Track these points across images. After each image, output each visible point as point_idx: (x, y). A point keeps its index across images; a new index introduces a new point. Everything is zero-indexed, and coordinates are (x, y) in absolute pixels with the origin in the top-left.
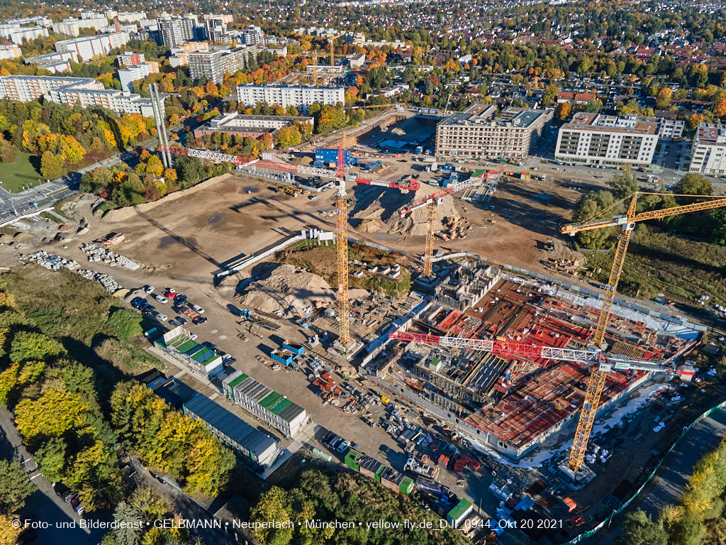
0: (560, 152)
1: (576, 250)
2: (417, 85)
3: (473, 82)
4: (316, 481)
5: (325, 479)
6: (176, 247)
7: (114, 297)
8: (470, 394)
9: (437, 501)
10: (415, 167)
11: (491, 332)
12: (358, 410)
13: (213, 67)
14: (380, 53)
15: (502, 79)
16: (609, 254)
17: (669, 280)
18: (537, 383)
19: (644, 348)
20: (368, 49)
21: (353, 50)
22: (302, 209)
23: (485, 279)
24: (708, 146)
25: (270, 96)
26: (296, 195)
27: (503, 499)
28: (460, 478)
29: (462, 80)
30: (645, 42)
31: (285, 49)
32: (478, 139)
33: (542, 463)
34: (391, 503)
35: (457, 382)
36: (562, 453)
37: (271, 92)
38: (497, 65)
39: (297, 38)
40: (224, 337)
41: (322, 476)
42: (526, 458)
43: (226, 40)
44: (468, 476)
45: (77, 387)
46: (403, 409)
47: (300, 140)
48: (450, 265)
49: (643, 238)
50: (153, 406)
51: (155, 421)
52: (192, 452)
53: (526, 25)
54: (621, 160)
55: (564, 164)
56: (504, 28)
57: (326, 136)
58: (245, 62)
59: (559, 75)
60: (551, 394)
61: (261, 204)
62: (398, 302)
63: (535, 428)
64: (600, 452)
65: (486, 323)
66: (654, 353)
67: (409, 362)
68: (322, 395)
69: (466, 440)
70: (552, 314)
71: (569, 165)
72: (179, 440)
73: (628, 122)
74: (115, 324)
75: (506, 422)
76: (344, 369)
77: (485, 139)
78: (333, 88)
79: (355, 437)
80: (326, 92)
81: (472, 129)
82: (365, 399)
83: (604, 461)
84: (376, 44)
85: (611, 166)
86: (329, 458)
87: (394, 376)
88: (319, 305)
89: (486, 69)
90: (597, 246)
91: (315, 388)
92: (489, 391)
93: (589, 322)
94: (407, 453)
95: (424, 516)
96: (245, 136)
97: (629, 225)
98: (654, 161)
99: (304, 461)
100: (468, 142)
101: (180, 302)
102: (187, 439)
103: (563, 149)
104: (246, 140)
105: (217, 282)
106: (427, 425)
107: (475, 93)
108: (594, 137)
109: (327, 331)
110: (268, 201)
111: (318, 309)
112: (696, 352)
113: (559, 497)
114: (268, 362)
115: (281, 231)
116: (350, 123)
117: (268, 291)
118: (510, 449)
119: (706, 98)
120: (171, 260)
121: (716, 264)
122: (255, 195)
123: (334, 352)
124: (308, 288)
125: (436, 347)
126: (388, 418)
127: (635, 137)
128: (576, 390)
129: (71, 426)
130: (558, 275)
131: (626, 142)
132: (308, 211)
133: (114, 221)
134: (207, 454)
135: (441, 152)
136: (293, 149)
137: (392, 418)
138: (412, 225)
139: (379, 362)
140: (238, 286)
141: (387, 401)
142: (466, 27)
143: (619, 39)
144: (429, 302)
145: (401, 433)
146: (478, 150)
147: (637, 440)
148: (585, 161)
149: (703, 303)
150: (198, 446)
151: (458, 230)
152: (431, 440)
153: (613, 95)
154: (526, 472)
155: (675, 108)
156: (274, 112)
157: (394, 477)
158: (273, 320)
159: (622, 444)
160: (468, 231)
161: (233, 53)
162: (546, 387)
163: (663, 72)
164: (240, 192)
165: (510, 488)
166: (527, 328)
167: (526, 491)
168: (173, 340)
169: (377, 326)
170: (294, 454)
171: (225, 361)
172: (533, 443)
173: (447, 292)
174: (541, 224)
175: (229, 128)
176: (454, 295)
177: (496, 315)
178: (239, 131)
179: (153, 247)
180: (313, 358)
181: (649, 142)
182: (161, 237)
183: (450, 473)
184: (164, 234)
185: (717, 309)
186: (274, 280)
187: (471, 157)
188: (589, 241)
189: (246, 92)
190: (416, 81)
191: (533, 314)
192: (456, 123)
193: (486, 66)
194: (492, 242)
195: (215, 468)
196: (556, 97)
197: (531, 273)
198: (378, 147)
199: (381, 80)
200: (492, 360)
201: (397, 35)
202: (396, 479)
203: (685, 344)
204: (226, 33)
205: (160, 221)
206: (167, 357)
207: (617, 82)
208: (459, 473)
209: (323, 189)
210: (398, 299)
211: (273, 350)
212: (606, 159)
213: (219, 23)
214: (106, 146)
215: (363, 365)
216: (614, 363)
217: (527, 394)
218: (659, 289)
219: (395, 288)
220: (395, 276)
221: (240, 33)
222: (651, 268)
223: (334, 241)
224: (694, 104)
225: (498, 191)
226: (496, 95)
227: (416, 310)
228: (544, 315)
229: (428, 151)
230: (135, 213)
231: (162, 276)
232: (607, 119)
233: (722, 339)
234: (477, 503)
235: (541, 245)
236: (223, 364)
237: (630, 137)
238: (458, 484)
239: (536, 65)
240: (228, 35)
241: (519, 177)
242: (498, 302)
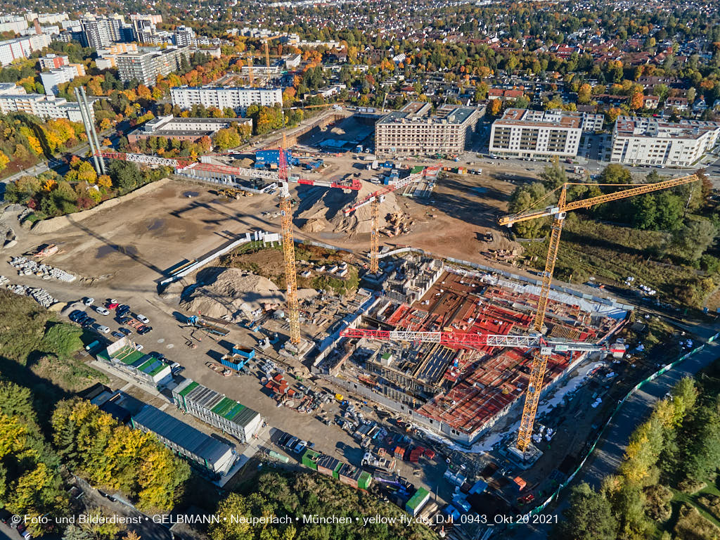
0: (494, 146)
1: (513, 240)
2: (353, 85)
3: (408, 80)
4: (274, 484)
5: (283, 482)
6: (115, 256)
7: (50, 312)
8: (421, 385)
9: (395, 493)
10: (356, 166)
11: (438, 323)
12: (313, 409)
13: (143, 70)
14: (315, 53)
15: (435, 77)
16: (544, 242)
17: (598, 264)
18: (485, 370)
19: (580, 329)
20: (303, 49)
21: (288, 50)
22: (246, 212)
23: (430, 272)
24: (626, 138)
25: (206, 98)
26: (238, 197)
27: (458, 484)
28: (416, 468)
29: (397, 79)
30: (565, 41)
31: (219, 50)
32: (415, 136)
33: (493, 446)
34: (351, 498)
35: (408, 375)
36: (510, 435)
37: (207, 94)
38: (430, 64)
39: (231, 39)
40: (171, 346)
41: (280, 478)
42: (477, 443)
43: (156, 41)
44: (424, 465)
45: (13, 409)
46: (357, 405)
47: (239, 143)
48: (396, 260)
49: (574, 226)
50: (100, 423)
51: (102, 438)
52: (144, 467)
53: (455, 25)
54: (549, 153)
55: (498, 158)
56: (434, 28)
57: (265, 137)
58: (178, 64)
59: (488, 73)
60: (498, 380)
61: (203, 208)
62: (347, 300)
63: (485, 413)
64: (545, 431)
65: (433, 315)
66: (589, 334)
67: (361, 358)
68: (276, 398)
69: (420, 430)
70: (495, 303)
71: (502, 158)
72: (129, 455)
73: (554, 116)
74: (52, 340)
75: (458, 410)
76: (296, 370)
77: (423, 136)
78: (270, 89)
79: (310, 436)
80: (263, 93)
81: (409, 127)
82: (319, 398)
83: (549, 439)
84: (311, 44)
85: (542, 159)
86: (287, 460)
87: (347, 373)
88: (268, 308)
89: (420, 67)
90: (532, 235)
91: (268, 391)
92: (439, 381)
93: (530, 308)
94: (363, 448)
95: (384, 508)
96: (182, 139)
97: (561, 214)
98: (579, 153)
99: (261, 464)
100: (406, 139)
101: (122, 313)
102: (137, 453)
103: (496, 144)
104: (184, 143)
105: (161, 290)
106: (382, 418)
107: (410, 91)
108: (525, 132)
109: (278, 333)
110: (210, 204)
111: (267, 312)
112: (625, 330)
113: (510, 477)
114: (219, 368)
115: (224, 235)
116: (289, 124)
117: (214, 296)
118: (462, 436)
119: (622, 93)
120: (110, 270)
121: (639, 247)
122: (195, 199)
123: (285, 353)
124: (255, 292)
125: (386, 342)
126: (343, 415)
127: (561, 131)
128: (521, 374)
129: (9, 450)
130: (497, 265)
131: (553, 136)
132: (251, 214)
133: (45, 232)
134: (160, 467)
135: (381, 150)
136: (232, 151)
137: (347, 415)
138: (357, 223)
139: (332, 360)
140: (183, 293)
141: (342, 398)
142: (398, 27)
143: (541, 38)
144: (377, 298)
145: (357, 428)
146: (416, 148)
147: (577, 417)
148: (517, 155)
149: (629, 284)
150: (150, 460)
151: (401, 226)
152: (386, 434)
153: (539, 91)
154: (478, 456)
155: (595, 103)
156: (211, 115)
157: (352, 473)
158: (221, 326)
159: (565, 422)
160: (411, 227)
161: (165, 55)
162: (493, 373)
163: (582, 69)
164: (180, 197)
165: (464, 474)
166: (471, 317)
167: (480, 475)
168: (117, 353)
169: (328, 325)
170: (251, 459)
171: (173, 370)
172: (484, 428)
173: (394, 287)
174: (479, 217)
175: (165, 132)
176: (401, 289)
177: (442, 307)
178: (176, 134)
179: (91, 257)
180: (265, 361)
181: (574, 136)
182: (98, 246)
183: (406, 464)
184: (101, 243)
185: (642, 289)
186: (221, 285)
187: (410, 154)
188: (525, 231)
189: (181, 95)
190: (352, 80)
191: (476, 303)
192: (394, 121)
193: (420, 65)
194: (434, 236)
195: (168, 480)
196: (487, 94)
197: (473, 265)
198: (318, 147)
199: (318, 80)
200: (441, 350)
201: (331, 35)
202: (354, 475)
203: (615, 323)
204: (156, 34)
205: (96, 230)
206: (112, 371)
207: (542, 79)
208: (415, 463)
209: (266, 190)
210: (346, 297)
211: (223, 355)
212: (536, 152)
213: (147, 23)
214: (31, 154)
215: (315, 364)
216: (554, 346)
217: (475, 381)
218: (591, 273)
219: (343, 286)
220: (342, 275)
221: (171, 34)
222: (582, 253)
223: (280, 243)
224: (611, 98)
225: (437, 187)
226: (431, 93)
227: (365, 306)
228: (487, 304)
229: (368, 150)
230: (68, 223)
231: (102, 286)
232: (535, 114)
233: (648, 316)
234: (433, 491)
235: (480, 237)
236: (172, 373)
237: (556, 131)
238: (414, 474)
239: (467, 63)
240: (157, 36)
241: (457, 172)
242: (443, 294)
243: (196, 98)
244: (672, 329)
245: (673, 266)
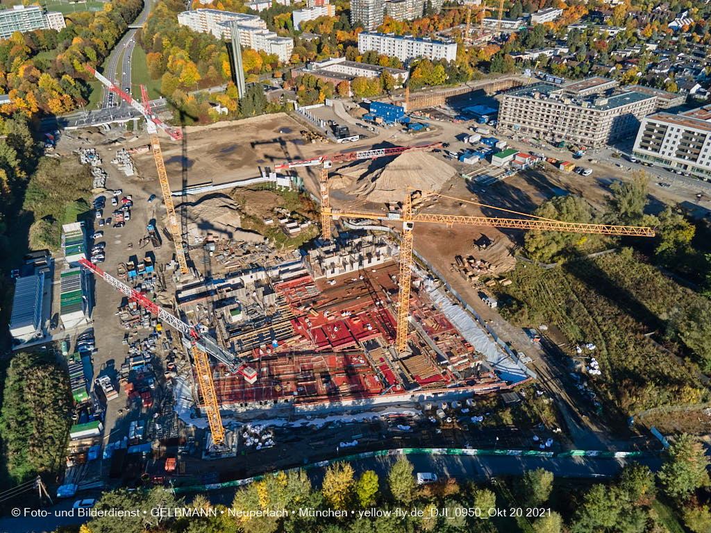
1: (513, 255)
7: (90, 192)
13: (370, 13)
17: (576, 315)
18: (290, 361)
19: (439, 371)
22: (305, 155)
25: (385, 45)
26: (314, 142)
28: (128, 407)
37: (386, 42)
40: (118, 242)
44: (136, 408)
46: (164, 340)
55: (637, 162)
58: (425, 11)
60: (289, 375)
61: (278, 144)
62: (277, 255)
64: (267, 440)
65: (323, 295)
66: (444, 379)
69: (173, 382)
71: (643, 164)
77: (553, 117)
79: (104, 346)
80: (435, 46)
81: (540, 104)
83: (259, 448)
88: (209, 238)
91: (126, 300)
94: (119, 372)
99: (44, 347)
103: (644, 144)
108: (688, 135)
110: (288, 143)
111: (207, 242)
112: (491, 395)
113: (179, 456)
114: (123, 270)
115: (263, 170)
116: (447, 82)
122: (283, 135)
124: (212, 222)
135: (504, 125)
136: (366, 99)
137: (144, 343)
138: (373, 190)
141: (160, 330)
145: (134, 356)
148: (670, 163)
149: (579, 351)
152: (145, 370)
154: (183, 426)
156: (377, 61)
157: (76, 384)
159: (296, 443)
162: (292, 367)
164: (274, 131)
166: (353, 311)
167: (161, 440)
168: (70, 232)
169: (234, 269)
170: (52, 341)
175: (322, 72)
177: (340, 292)
180: (155, 278)
183: (127, 401)
185: (588, 362)
192: (528, 95)
208: (132, 403)
209: (345, 140)
212: (697, 164)
214: (221, 76)
218: (550, 321)
220: (293, 231)
222: (573, 296)
223: (291, 189)
225: (515, 177)
227: (284, 266)
228: (385, 306)
229: (492, 123)
231: (139, 185)
233: (540, 393)
235: (481, 241)
238: (120, 410)
241: (558, 167)
242: (359, 281)
243: (377, 44)
244: (552, 419)
245: (672, 355)
